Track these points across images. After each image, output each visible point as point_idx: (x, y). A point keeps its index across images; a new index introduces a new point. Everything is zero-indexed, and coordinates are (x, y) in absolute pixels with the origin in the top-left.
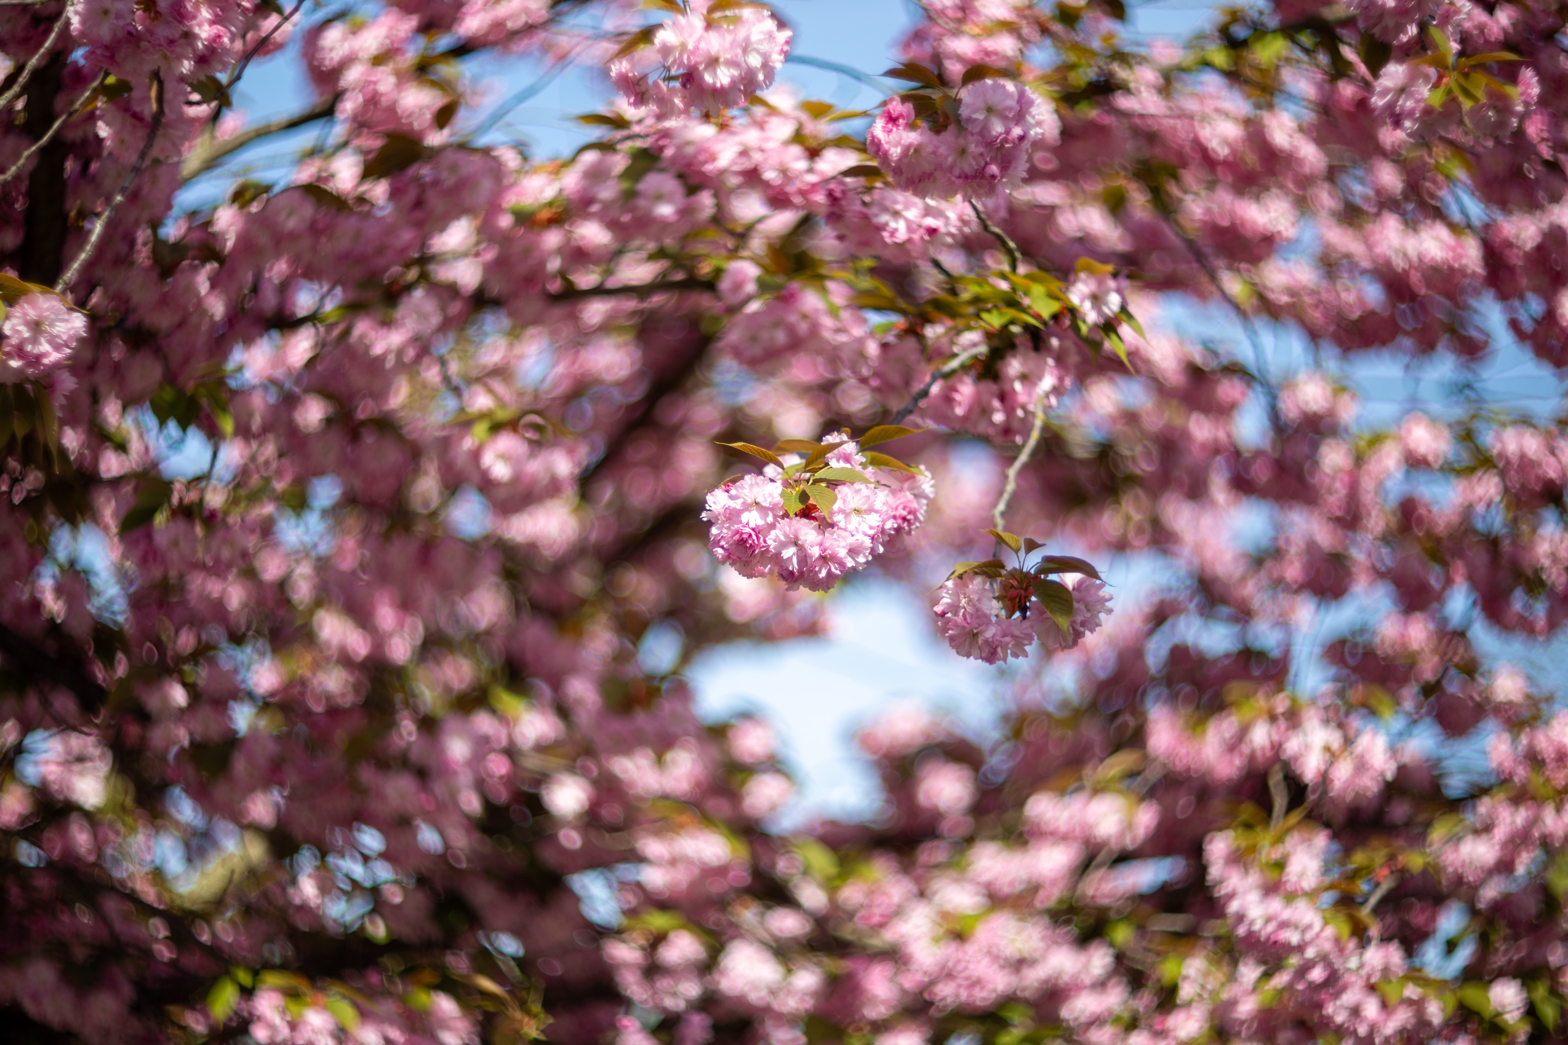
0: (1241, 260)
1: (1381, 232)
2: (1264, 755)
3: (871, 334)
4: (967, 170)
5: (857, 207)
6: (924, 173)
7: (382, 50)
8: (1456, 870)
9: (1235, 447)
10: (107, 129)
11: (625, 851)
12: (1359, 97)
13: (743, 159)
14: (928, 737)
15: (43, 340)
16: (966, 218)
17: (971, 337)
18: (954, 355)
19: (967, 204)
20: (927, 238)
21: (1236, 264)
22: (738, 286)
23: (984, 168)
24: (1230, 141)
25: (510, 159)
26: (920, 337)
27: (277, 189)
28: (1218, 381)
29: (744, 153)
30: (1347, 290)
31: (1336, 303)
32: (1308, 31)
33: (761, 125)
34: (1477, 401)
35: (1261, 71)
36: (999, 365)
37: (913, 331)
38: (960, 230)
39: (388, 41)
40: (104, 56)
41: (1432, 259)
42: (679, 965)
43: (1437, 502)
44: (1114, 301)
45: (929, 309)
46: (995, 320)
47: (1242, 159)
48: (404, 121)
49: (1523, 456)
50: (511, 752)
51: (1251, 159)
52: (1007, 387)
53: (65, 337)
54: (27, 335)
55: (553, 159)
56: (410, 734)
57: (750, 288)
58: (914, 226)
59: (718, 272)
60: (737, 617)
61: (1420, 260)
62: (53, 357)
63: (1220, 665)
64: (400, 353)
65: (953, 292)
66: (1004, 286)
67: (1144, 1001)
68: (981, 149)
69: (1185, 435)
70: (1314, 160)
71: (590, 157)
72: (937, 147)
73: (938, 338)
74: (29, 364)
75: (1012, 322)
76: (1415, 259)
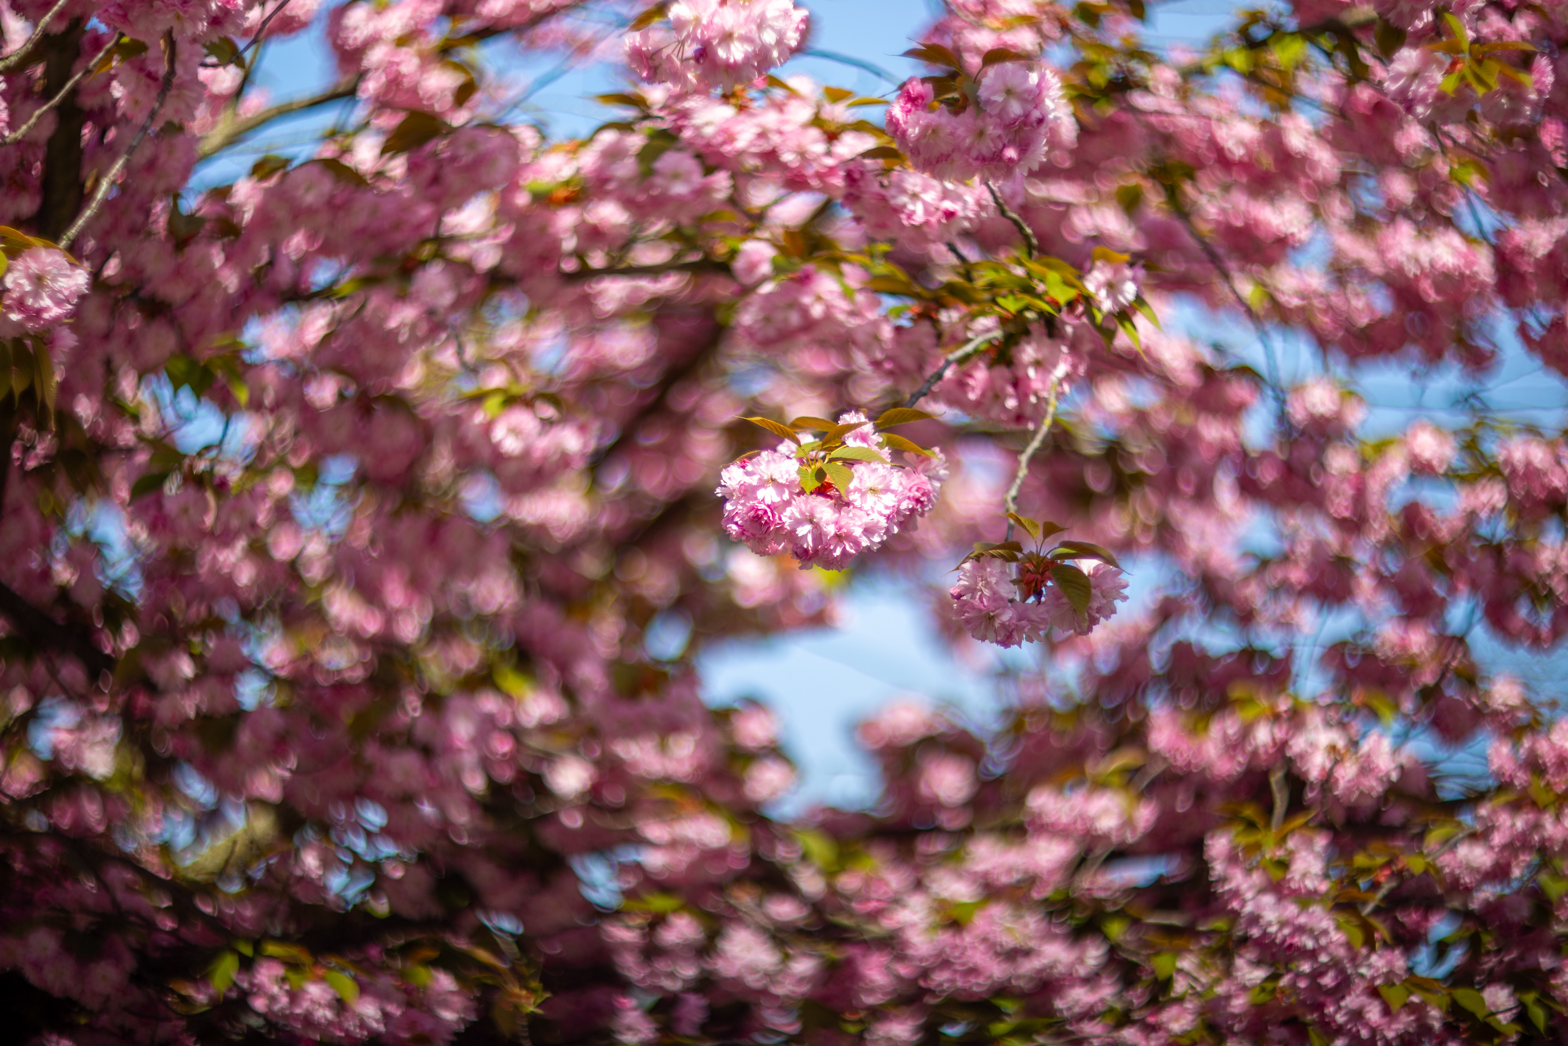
0: (1253, 262)
1: (1394, 238)
2: (1266, 752)
3: (886, 318)
4: (985, 152)
5: (875, 188)
6: (942, 155)
7: (406, 31)
8: (1452, 873)
9: (1242, 446)
10: (121, 88)
11: (625, 831)
12: (1375, 101)
13: (762, 142)
14: (930, 727)
15: (44, 295)
16: (984, 202)
17: (984, 322)
18: (968, 341)
19: (984, 187)
20: (944, 221)
21: (1249, 266)
22: (752, 267)
23: (1002, 150)
24: (1246, 141)
25: (528, 137)
26: (935, 322)
27: (296, 163)
28: (1228, 381)
29: (762, 135)
30: (1357, 295)
31: (1345, 308)
32: (1327, 33)
33: (780, 107)
34: (1482, 410)
35: (1279, 72)
36: (1013, 351)
37: (927, 316)
38: (977, 214)
39: (412, 23)
40: (117, 15)
41: (1444, 265)
42: (678, 944)
43: (1440, 508)
44: (1129, 290)
45: (944, 294)
46: (1011, 305)
47: (1258, 161)
48: (425, 102)
49: (1528, 464)
50: (516, 732)
51: (1267, 162)
52: (1020, 373)
53: (66, 293)
54: (28, 288)
55: (571, 139)
56: (415, 710)
57: (765, 269)
58: (932, 209)
59: (734, 253)
60: (745, 602)
61: (1432, 266)
62: (55, 311)
63: (1223, 663)
64: (413, 327)
65: (968, 276)
66: (1019, 271)
67: (1137, 996)
68: (999, 132)
69: (1194, 435)
70: (1327, 166)
71: (608, 137)
72: (956, 129)
73: (952, 324)
74: (29, 318)
75: (1027, 308)
76: (1426, 265)
